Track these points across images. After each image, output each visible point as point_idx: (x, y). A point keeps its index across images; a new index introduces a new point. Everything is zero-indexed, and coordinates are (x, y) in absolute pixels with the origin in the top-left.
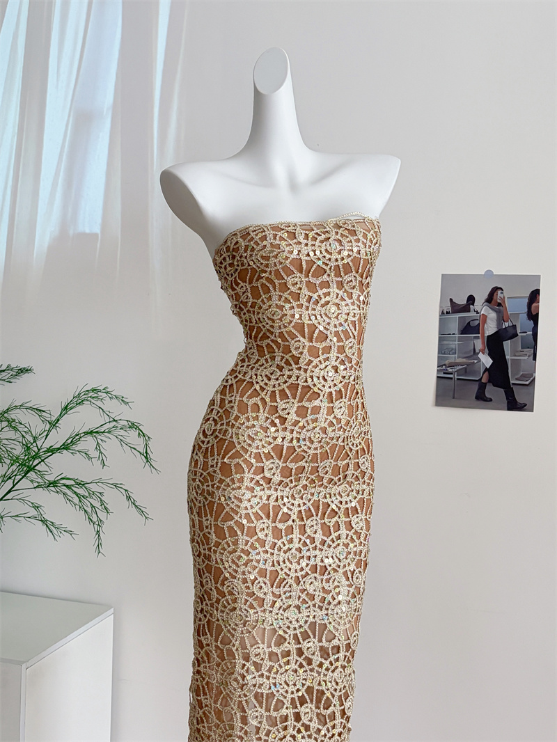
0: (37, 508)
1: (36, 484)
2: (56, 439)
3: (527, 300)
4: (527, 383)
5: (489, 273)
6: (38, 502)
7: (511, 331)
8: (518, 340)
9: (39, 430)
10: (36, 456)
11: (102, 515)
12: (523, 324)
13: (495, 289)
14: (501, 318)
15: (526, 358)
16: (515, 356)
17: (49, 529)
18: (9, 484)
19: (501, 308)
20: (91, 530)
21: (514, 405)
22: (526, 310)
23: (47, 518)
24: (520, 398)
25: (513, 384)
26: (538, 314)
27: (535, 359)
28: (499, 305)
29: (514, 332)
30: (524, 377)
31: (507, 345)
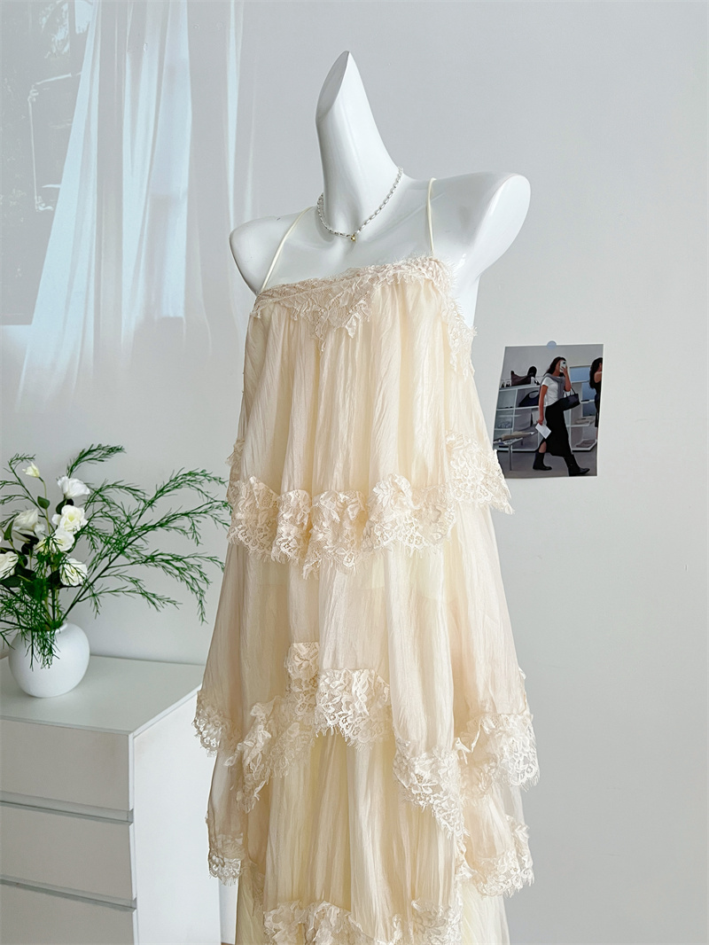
0: (135, 582)
1: (133, 560)
3: (589, 369)
4: (589, 449)
5: (552, 345)
7: (572, 400)
8: (579, 408)
10: (129, 535)
11: (202, 585)
12: (585, 392)
13: (557, 360)
14: (563, 387)
15: (588, 425)
16: (577, 424)
17: (151, 601)
19: (563, 378)
21: (575, 471)
22: (589, 379)
23: (147, 591)
24: (582, 465)
25: (574, 451)
26: (600, 383)
27: (597, 425)
28: (561, 375)
29: (576, 400)
30: (586, 443)
31: (568, 414)
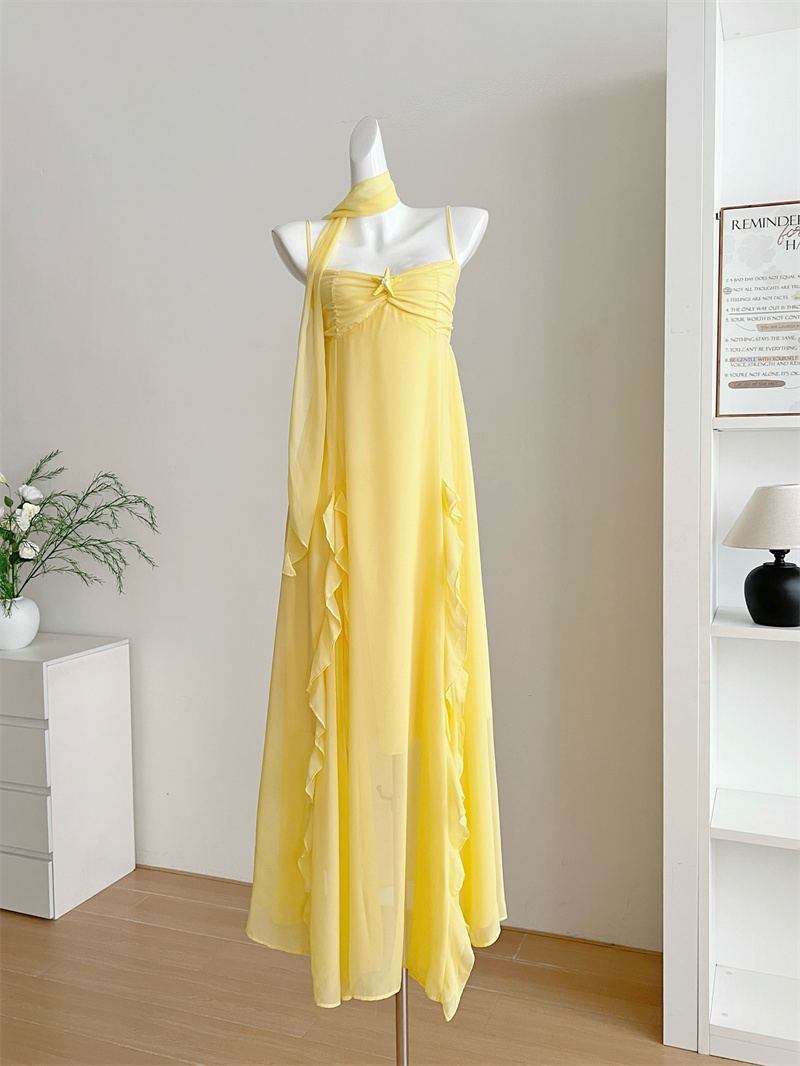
0: (73, 563)
1: (70, 547)
2: (83, 514)
6: (74, 560)
9: (71, 507)
10: (69, 527)
11: (122, 565)
17: (84, 578)
18: (52, 547)
20: (115, 576)
23: (82, 570)
